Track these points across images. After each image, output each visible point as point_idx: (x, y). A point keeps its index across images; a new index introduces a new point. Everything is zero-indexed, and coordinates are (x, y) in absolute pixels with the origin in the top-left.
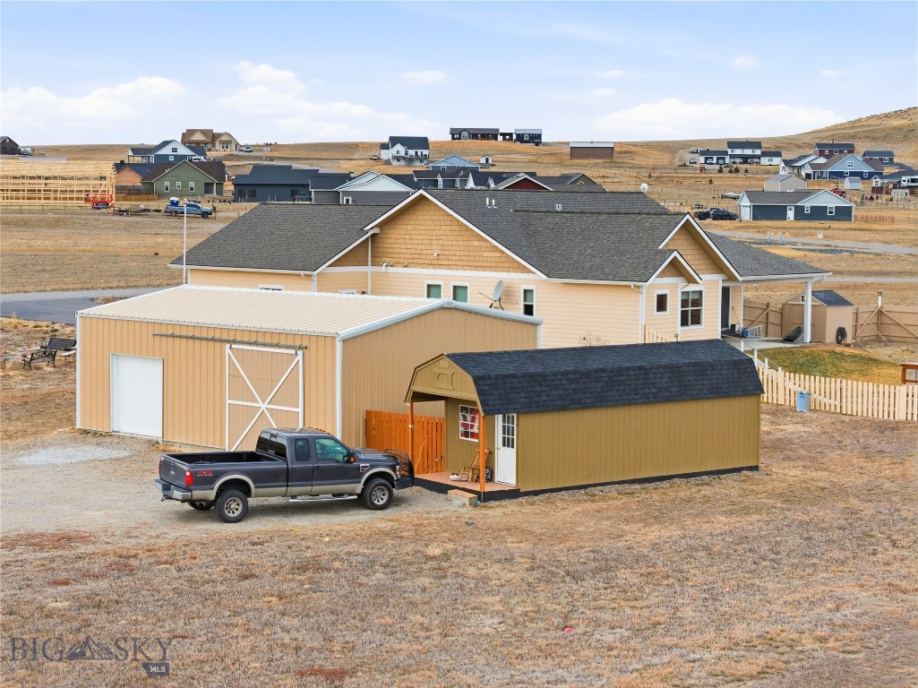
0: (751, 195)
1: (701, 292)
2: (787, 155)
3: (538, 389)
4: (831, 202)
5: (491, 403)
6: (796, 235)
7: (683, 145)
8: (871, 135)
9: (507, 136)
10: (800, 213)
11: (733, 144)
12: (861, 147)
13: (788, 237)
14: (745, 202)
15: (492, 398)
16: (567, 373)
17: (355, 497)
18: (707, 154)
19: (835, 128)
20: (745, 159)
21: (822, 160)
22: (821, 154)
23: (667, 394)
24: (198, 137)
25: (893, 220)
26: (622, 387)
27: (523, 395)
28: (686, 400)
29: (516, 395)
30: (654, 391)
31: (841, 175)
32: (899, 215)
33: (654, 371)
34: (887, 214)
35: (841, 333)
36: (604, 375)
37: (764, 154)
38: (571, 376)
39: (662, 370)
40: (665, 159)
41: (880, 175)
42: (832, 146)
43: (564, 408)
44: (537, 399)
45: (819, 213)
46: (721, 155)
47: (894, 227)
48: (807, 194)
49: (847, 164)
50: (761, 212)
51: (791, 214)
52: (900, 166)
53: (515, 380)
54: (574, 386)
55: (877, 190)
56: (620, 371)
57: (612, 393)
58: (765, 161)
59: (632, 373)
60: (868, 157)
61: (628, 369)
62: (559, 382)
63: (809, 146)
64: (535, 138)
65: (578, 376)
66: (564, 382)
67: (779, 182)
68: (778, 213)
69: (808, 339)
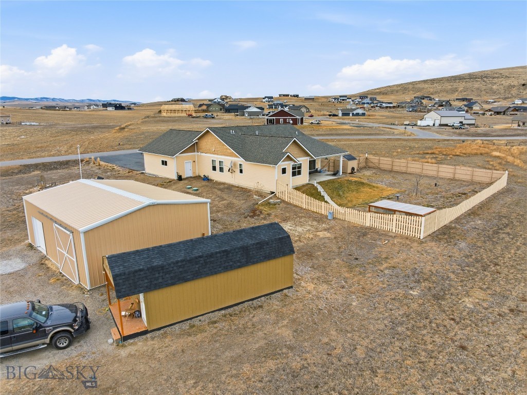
0: (342, 110)
1: (301, 164)
2: (353, 99)
3: (157, 275)
4: (360, 111)
5: (123, 290)
6: (351, 121)
7: (330, 97)
8: (371, 94)
9: (291, 96)
10: (353, 114)
11: (341, 96)
12: (369, 96)
13: (349, 121)
14: (340, 112)
15: (125, 287)
16: (177, 262)
17: (46, 346)
18: (335, 99)
19: (364, 92)
20: (343, 100)
21: (360, 100)
22: (360, 98)
23: (239, 264)
24: (224, 97)
25: (375, 115)
26: (212, 265)
27: (146, 281)
28: (250, 265)
29: (141, 282)
30: (231, 263)
31: (364, 103)
32: (377, 114)
33: (233, 251)
34: (374, 113)
35: (353, 169)
36: (201, 259)
37: (348, 99)
38: (180, 264)
39: (237, 250)
40: (325, 100)
41: (373, 103)
42: (363, 96)
43: (173, 284)
44: (156, 282)
45: (358, 114)
46: (338, 99)
47: (375, 117)
48: (355, 109)
49: (365, 101)
50: (344, 114)
51: (351, 115)
52: (378, 101)
53: (142, 273)
54: (181, 270)
55: (372, 107)
56: (211, 255)
57: (205, 270)
58: (348, 100)
59: (218, 255)
60: (371, 99)
61: (216, 253)
62: (171, 269)
63: (357, 96)
64: (297, 96)
65: (184, 263)
66: (175, 268)
67: (350, 105)
68: (348, 114)
69: (341, 174)
